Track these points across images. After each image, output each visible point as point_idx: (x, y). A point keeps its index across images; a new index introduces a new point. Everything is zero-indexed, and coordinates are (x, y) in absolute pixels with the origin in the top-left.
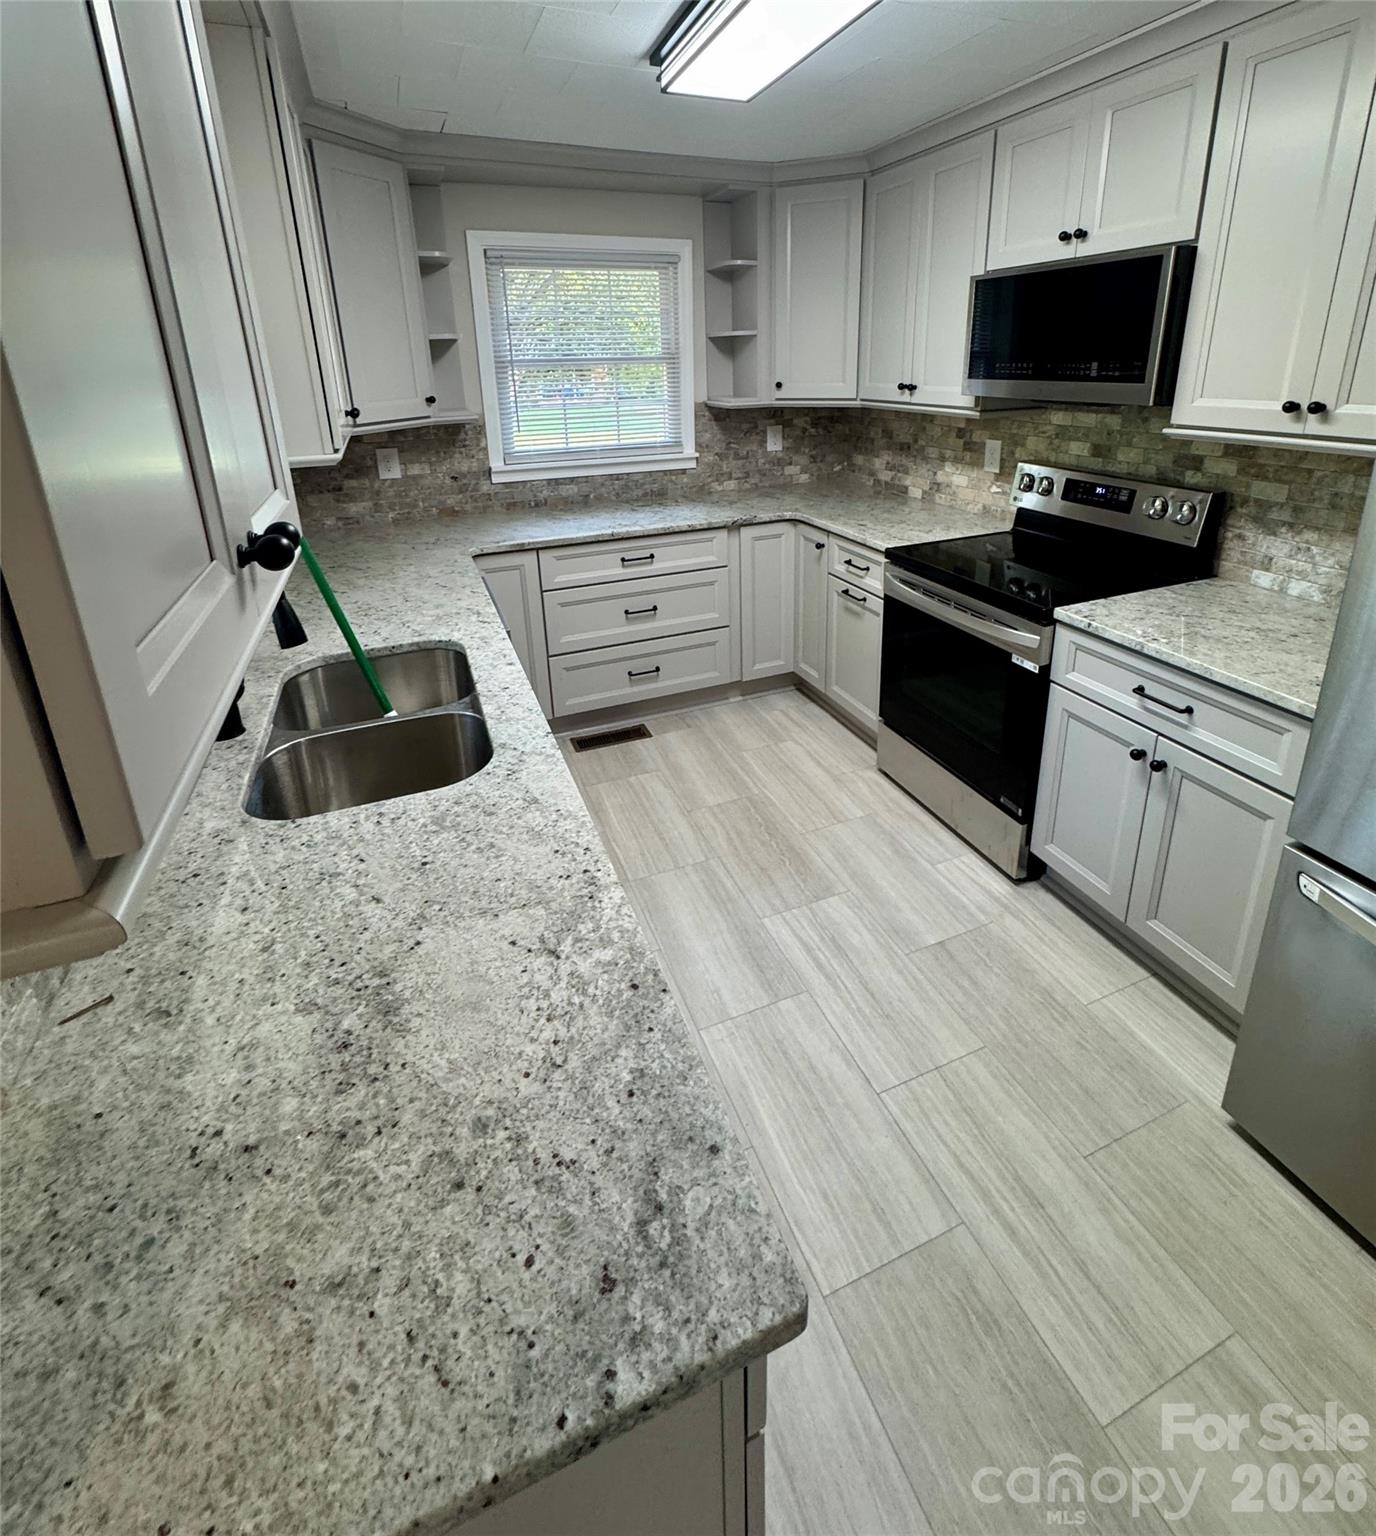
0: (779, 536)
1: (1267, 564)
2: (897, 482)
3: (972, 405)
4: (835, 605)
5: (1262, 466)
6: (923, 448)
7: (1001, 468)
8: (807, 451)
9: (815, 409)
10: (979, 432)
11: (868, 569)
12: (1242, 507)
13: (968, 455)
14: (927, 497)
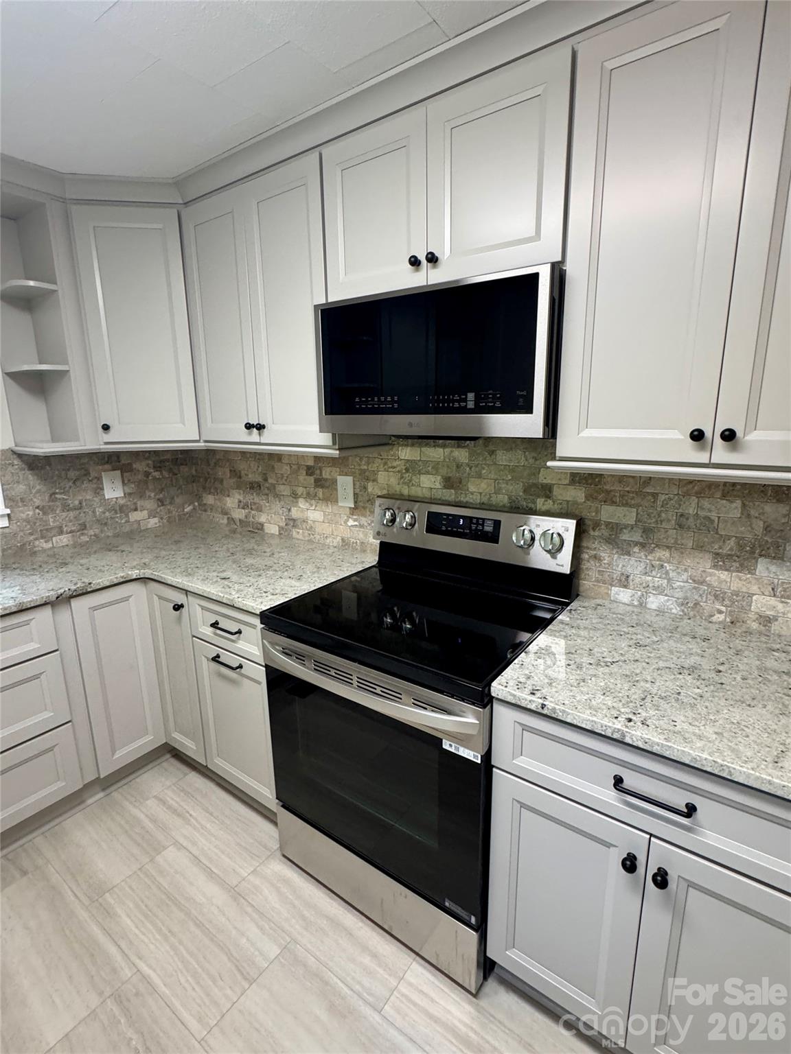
0: (126, 599)
1: (624, 581)
2: (251, 519)
3: (330, 443)
4: (206, 673)
5: (608, 492)
6: (274, 486)
7: (355, 502)
8: (152, 495)
9: (156, 453)
10: (328, 469)
11: (239, 632)
12: (594, 529)
13: (320, 492)
14: (284, 533)
